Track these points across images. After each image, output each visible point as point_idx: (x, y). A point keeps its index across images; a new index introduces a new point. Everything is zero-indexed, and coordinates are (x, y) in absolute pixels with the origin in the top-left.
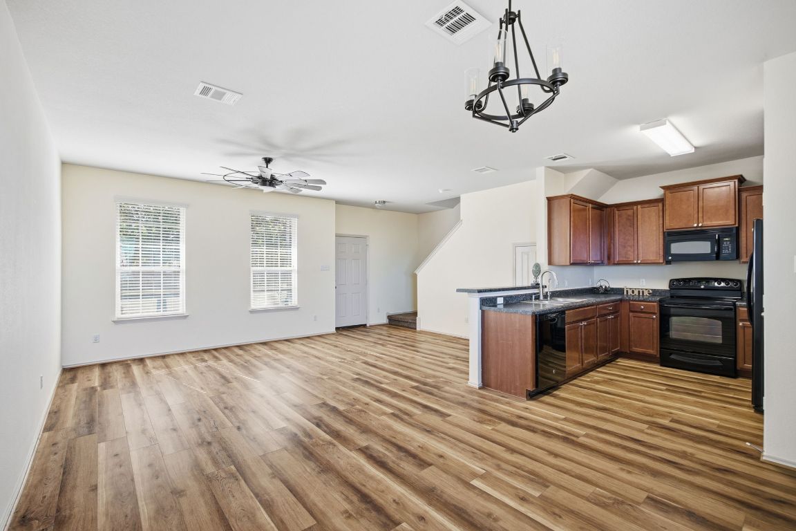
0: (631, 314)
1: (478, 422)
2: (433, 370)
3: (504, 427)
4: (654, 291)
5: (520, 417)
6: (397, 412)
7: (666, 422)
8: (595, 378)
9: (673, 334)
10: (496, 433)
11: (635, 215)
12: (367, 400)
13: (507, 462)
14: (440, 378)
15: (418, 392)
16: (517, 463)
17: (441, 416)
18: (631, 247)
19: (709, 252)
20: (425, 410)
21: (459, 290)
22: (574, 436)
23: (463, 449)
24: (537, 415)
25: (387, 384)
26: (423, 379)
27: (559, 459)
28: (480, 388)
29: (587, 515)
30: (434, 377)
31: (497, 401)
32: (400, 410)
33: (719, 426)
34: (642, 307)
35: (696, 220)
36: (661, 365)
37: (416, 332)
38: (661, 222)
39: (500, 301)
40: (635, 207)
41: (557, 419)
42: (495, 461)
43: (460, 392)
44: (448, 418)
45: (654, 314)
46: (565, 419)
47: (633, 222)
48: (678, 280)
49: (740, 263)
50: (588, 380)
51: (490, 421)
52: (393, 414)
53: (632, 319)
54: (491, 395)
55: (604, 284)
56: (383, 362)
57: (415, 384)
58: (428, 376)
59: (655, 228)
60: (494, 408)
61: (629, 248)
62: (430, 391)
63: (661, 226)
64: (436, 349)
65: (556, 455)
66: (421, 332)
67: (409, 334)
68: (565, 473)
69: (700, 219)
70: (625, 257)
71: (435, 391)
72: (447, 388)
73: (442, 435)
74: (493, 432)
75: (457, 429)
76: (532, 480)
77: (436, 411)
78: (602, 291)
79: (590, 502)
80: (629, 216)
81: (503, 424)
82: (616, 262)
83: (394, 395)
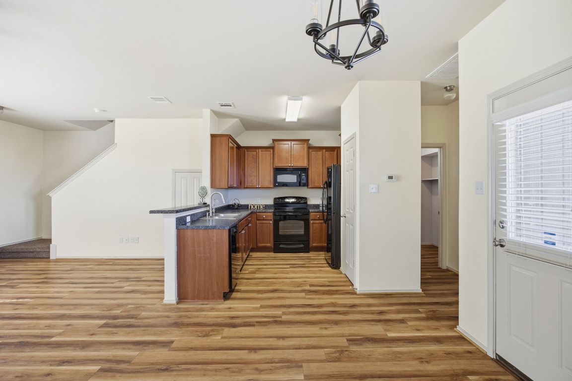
0: (257, 222)
1: (204, 336)
2: (111, 299)
3: (227, 331)
4: (266, 205)
5: (233, 318)
6: (107, 366)
7: (308, 288)
8: (250, 270)
9: (281, 232)
10: (226, 340)
11: (257, 155)
12: (46, 368)
13: (260, 362)
14: (127, 305)
15: (115, 330)
16: (266, 359)
17: (164, 346)
18: (255, 176)
19: (296, 181)
20: (140, 347)
21: (151, 212)
22: (278, 317)
23: (216, 370)
24: (242, 311)
25: (60, 334)
26: (107, 313)
27: (287, 339)
28: (178, 303)
29: (338, 373)
30: (119, 306)
31: (201, 310)
32: (108, 361)
33: (329, 282)
34: (264, 217)
35: (290, 162)
36: (275, 252)
37: (49, 262)
38: (272, 161)
39: (188, 219)
40: (257, 150)
41: (256, 309)
42: (251, 366)
43: (160, 314)
44: (174, 345)
45: (271, 220)
46: (262, 307)
47: (256, 160)
48: (279, 198)
49: (308, 188)
50: (247, 272)
51: (213, 331)
52: (101, 370)
53: (258, 225)
54: (192, 306)
55: (237, 202)
56: (29, 309)
57: (103, 322)
58: (110, 308)
59: (268, 165)
60: (205, 317)
61: (254, 177)
62: (128, 324)
63: (272, 164)
64: (94, 275)
65: (283, 338)
66: (58, 261)
67: (41, 265)
68: (299, 349)
69: (292, 162)
70: (251, 184)
71: (132, 321)
72: (144, 314)
73: (184, 366)
74: (223, 340)
75: (192, 353)
76: (288, 367)
77: (154, 343)
78: (236, 207)
79: (331, 362)
80: (254, 155)
81: (226, 329)
82: (246, 187)
83: (84, 345)
